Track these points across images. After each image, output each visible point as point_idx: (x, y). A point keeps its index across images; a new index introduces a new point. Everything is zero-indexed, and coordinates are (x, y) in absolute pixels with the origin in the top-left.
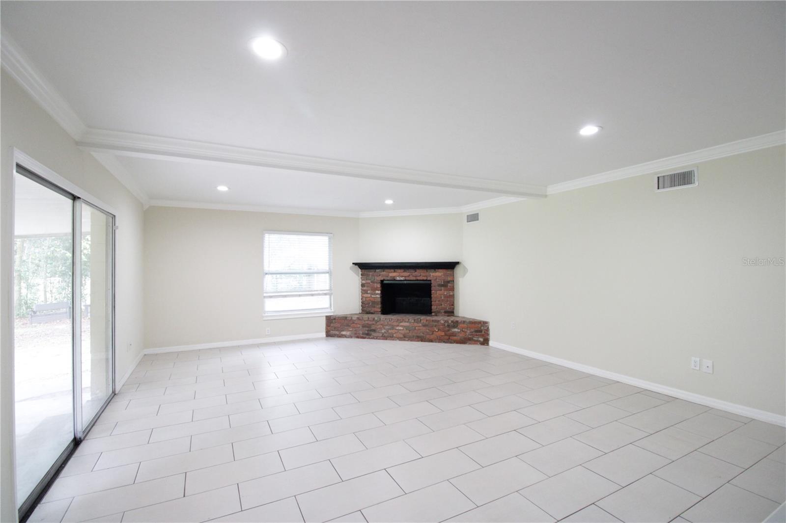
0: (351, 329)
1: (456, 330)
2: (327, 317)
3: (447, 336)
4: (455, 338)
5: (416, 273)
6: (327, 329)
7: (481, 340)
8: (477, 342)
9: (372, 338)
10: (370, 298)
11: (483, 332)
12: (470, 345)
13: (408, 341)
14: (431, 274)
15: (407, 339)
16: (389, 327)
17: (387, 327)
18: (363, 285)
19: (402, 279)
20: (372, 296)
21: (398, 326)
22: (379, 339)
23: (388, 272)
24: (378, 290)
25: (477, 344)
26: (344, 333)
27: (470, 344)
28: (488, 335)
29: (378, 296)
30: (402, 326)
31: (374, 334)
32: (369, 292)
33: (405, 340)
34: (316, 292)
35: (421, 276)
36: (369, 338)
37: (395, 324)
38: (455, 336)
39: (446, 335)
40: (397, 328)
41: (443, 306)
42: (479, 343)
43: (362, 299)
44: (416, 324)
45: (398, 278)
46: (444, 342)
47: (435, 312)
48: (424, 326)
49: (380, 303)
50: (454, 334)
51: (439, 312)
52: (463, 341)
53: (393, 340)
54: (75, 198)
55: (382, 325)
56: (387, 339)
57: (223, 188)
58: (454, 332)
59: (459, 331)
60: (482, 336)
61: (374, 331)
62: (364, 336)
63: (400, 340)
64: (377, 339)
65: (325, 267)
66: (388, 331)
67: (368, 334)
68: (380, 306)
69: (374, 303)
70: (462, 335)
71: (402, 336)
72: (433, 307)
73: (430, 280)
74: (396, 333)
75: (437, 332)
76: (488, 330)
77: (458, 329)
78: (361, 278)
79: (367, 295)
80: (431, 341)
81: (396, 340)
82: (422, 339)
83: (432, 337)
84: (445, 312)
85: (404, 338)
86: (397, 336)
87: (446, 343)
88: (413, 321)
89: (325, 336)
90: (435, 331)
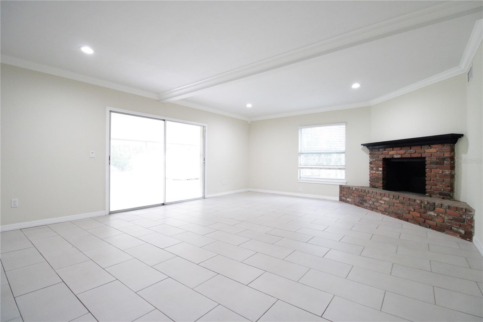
0: (352, 197)
1: (432, 213)
2: (340, 185)
3: (423, 218)
4: (431, 222)
5: (411, 150)
6: (340, 195)
7: (463, 232)
8: (456, 233)
9: (363, 207)
10: (375, 174)
11: (466, 222)
12: (448, 236)
13: (387, 215)
14: (426, 150)
15: (387, 213)
16: (375, 200)
17: (373, 200)
18: (371, 163)
19: (399, 157)
20: (377, 172)
21: (381, 199)
22: (368, 209)
23: (388, 151)
24: (381, 168)
25: (456, 236)
26: (348, 199)
27: (447, 233)
28: (472, 227)
29: (381, 173)
30: (384, 200)
31: (365, 204)
32: (374, 168)
33: (385, 214)
34: (333, 167)
35: (416, 154)
36: (362, 207)
37: (379, 197)
38: (431, 220)
39: (421, 217)
40: (380, 202)
41: (438, 187)
42: (459, 236)
43: (370, 175)
44: (394, 200)
45: (395, 156)
46: (419, 224)
47: (429, 193)
48: (402, 203)
49: (382, 179)
50: (431, 218)
51: (433, 193)
52: (441, 228)
53: (377, 212)
54: (164, 120)
55: (370, 197)
56: (373, 210)
57: (249, 106)
58: (430, 215)
59: (436, 215)
60: (464, 227)
61: (365, 201)
62: (359, 204)
63: (382, 213)
64: (366, 208)
65: (343, 149)
66: (373, 203)
67: (361, 203)
68: (381, 182)
69: (377, 178)
70: (438, 221)
71: (383, 210)
72: (427, 187)
73: (425, 158)
74: (379, 206)
75: (413, 211)
76: (472, 220)
77: (435, 212)
78: (370, 157)
79: (373, 171)
80: (407, 220)
81: (379, 213)
82: (399, 216)
83: (408, 216)
84: (440, 194)
85: (385, 212)
86: (380, 209)
87: (421, 226)
88: (392, 197)
89: (339, 200)
90: (411, 210)
